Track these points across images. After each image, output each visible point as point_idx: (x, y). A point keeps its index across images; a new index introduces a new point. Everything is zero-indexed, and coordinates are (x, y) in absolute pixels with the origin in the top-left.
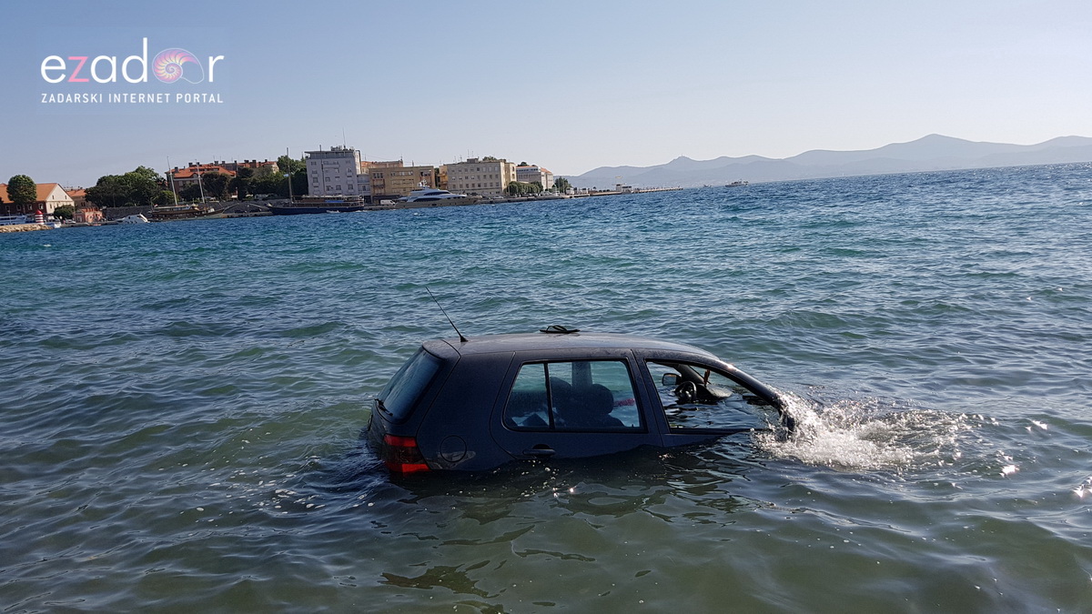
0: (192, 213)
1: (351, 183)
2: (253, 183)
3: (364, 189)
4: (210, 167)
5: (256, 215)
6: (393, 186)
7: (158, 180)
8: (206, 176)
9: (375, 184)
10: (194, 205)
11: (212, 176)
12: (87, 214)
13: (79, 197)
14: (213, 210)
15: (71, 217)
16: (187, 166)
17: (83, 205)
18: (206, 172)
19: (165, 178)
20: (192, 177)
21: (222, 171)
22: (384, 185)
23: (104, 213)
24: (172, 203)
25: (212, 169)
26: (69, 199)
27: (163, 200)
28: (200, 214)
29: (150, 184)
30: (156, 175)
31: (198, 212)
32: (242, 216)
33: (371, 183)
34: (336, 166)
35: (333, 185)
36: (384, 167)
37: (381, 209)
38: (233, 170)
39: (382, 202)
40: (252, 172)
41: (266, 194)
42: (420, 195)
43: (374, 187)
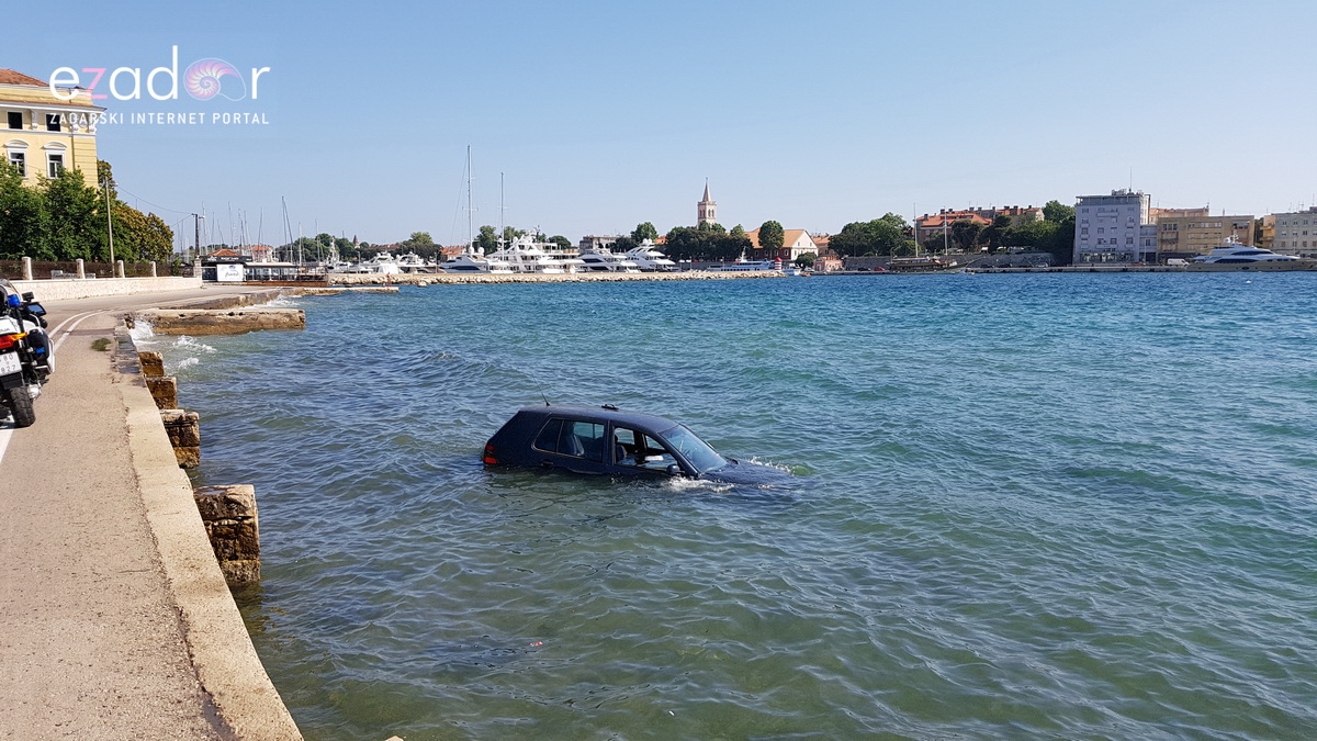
0: (932, 266)
1: (1131, 235)
2: (1008, 234)
3: (1148, 244)
4: (963, 214)
5: (1004, 272)
6: (1189, 241)
7: (905, 228)
8: (957, 224)
9: (1165, 237)
10: (935, 257)
11: (963, 225)
12: (826, 263)
13: (824, 244)
14: (955, 264)
15: (811, 265)
16: (938, 213)
17: (827, 252)
18: (958, 220)
19: (913, 226)
20: (941, 225)
21: (976, 219)
22: (1177, 239)
23: (844, 263)
24: (914, 254)
25: (965, 217)
26: (814, 246)
27: (906, 251)
28: (940, 267)
29: (895, 233)
30: (903, 223)
31: (938, 265)
32: (988, 272)
33: (1159, 236)
34: (1116, 214)
35: (1107, 237)
36: (1180, 215)
37: (1167, 271)
38: (991, 217)
39: (1170, 261)
40: (1008, 220)
41: (1022, 246)
42: (1227, 253)
43: (1162, 241)
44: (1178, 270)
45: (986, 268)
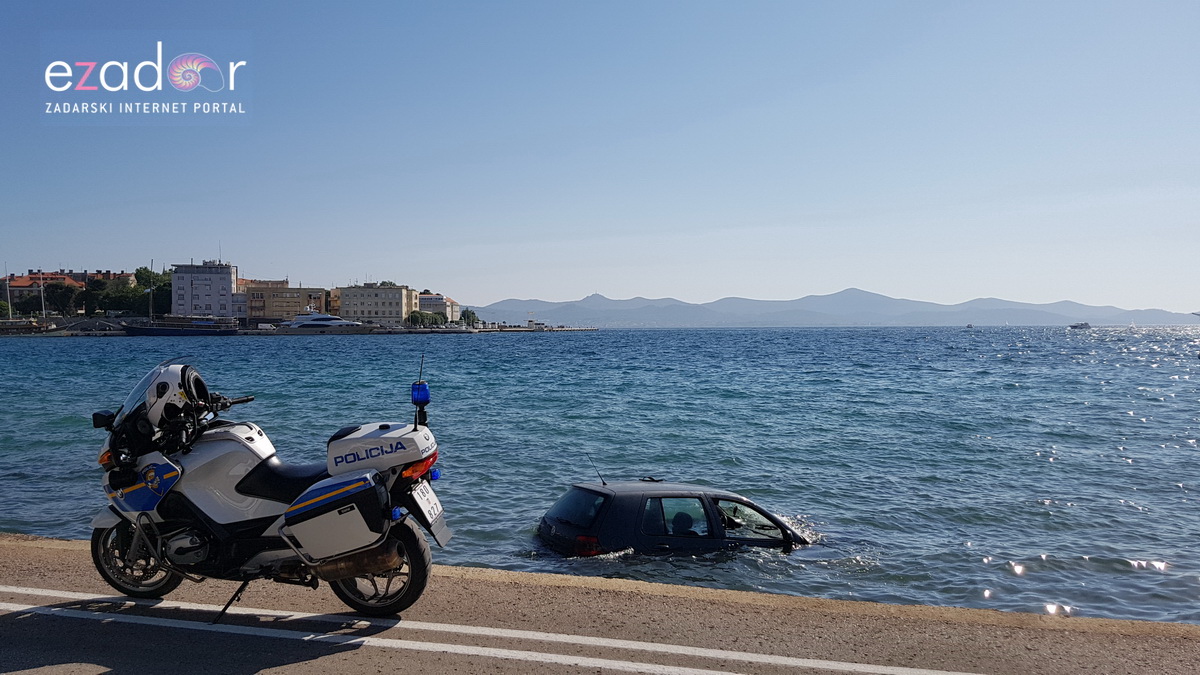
0: (29, 329)
1: (224, 302)
2: (105, 297)
3: (240, 310)
4: (54, 276)
5: (106, 335)
6: (274, 309)
8: (50, 285)
9: (253, 305)
10: (32, 319)
11: (56, 286)
14: (54, 326)
16: (26, 274)
18: (50, 281)
20: (32, 286)
21: (69, 281)
22: (264, 307)
24: (6, 316)
25: (57, 278)
28: (39, 329)
31: (36, 327)
32: (89, 335)
33: (248, 304)
34: (208, 282)
35: (202, 302)
36: (265, 286)
37: (259, 334)
38: (82, 281)
39: (260, 326)
40: (105, 284)
41: (120, 310)
42: (307, 320)
43: (252, 308)
44: (267, 334)
45: (87, 331)
